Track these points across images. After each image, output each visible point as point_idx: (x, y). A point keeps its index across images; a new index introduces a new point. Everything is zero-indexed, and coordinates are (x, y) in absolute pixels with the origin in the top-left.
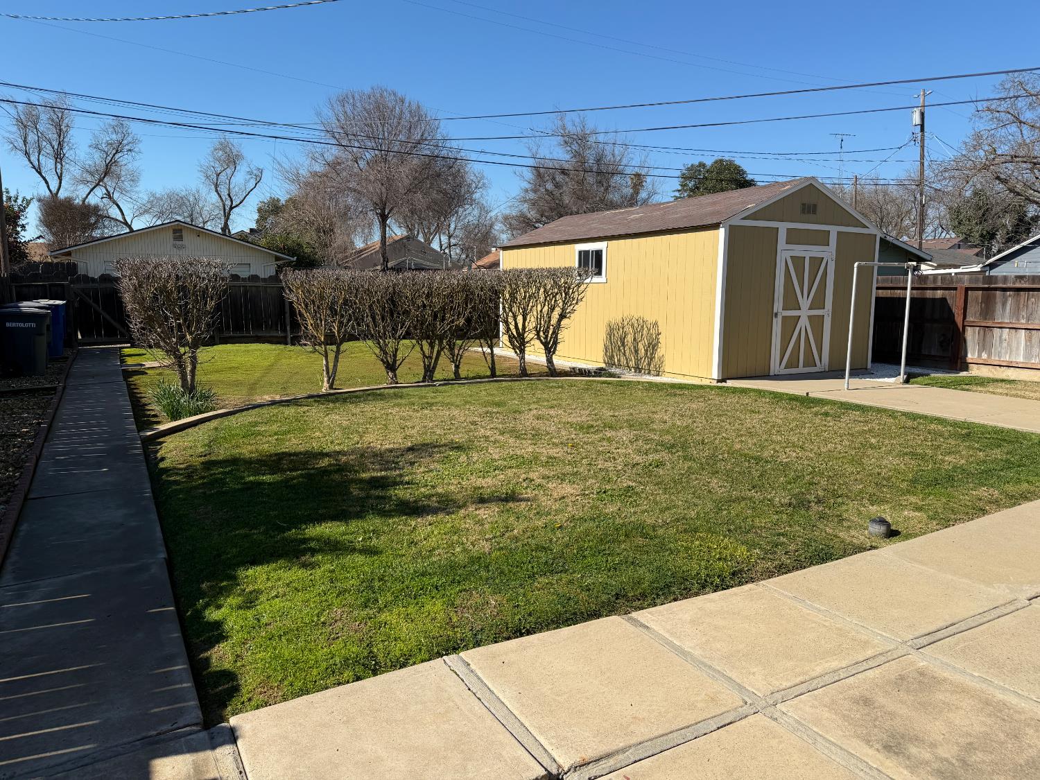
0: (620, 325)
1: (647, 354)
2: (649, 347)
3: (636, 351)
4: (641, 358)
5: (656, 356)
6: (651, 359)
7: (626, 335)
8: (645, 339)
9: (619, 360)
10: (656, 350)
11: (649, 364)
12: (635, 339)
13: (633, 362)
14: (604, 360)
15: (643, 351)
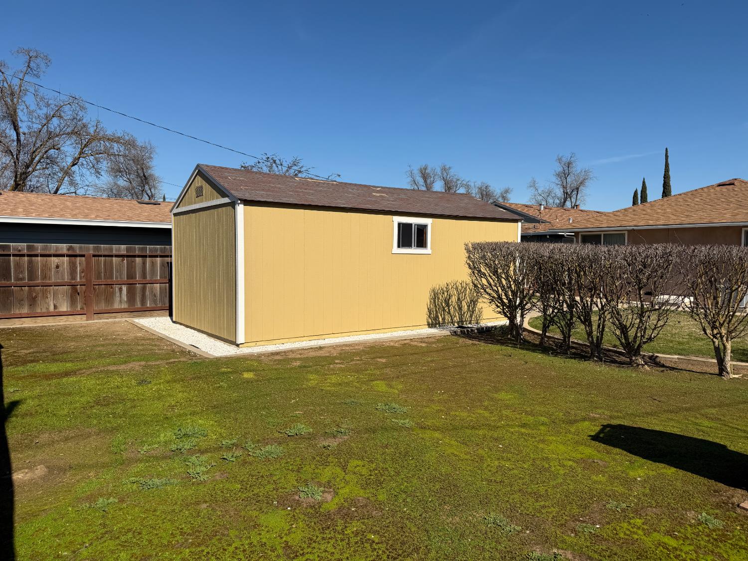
0: (445, 289)
1: (469, 309)
2: (471, 303)
3: (460, 309)
4: (464, 313)
5: (476, 309)
6: (473, 312)
7: (450, 296)
8: (468, 298)
9: (444, 319)
10: (476, 304)
11: (471, 316)
12: (459, 299)
13: (458, 318)
14: (428, 322)
15: (466, 307)
